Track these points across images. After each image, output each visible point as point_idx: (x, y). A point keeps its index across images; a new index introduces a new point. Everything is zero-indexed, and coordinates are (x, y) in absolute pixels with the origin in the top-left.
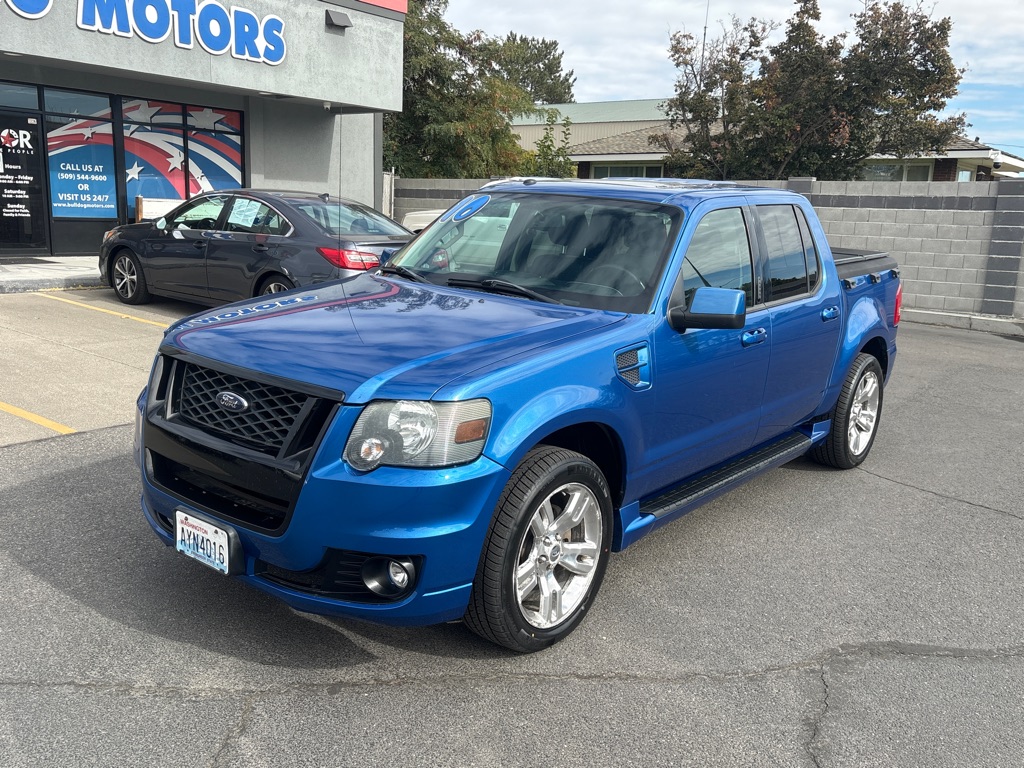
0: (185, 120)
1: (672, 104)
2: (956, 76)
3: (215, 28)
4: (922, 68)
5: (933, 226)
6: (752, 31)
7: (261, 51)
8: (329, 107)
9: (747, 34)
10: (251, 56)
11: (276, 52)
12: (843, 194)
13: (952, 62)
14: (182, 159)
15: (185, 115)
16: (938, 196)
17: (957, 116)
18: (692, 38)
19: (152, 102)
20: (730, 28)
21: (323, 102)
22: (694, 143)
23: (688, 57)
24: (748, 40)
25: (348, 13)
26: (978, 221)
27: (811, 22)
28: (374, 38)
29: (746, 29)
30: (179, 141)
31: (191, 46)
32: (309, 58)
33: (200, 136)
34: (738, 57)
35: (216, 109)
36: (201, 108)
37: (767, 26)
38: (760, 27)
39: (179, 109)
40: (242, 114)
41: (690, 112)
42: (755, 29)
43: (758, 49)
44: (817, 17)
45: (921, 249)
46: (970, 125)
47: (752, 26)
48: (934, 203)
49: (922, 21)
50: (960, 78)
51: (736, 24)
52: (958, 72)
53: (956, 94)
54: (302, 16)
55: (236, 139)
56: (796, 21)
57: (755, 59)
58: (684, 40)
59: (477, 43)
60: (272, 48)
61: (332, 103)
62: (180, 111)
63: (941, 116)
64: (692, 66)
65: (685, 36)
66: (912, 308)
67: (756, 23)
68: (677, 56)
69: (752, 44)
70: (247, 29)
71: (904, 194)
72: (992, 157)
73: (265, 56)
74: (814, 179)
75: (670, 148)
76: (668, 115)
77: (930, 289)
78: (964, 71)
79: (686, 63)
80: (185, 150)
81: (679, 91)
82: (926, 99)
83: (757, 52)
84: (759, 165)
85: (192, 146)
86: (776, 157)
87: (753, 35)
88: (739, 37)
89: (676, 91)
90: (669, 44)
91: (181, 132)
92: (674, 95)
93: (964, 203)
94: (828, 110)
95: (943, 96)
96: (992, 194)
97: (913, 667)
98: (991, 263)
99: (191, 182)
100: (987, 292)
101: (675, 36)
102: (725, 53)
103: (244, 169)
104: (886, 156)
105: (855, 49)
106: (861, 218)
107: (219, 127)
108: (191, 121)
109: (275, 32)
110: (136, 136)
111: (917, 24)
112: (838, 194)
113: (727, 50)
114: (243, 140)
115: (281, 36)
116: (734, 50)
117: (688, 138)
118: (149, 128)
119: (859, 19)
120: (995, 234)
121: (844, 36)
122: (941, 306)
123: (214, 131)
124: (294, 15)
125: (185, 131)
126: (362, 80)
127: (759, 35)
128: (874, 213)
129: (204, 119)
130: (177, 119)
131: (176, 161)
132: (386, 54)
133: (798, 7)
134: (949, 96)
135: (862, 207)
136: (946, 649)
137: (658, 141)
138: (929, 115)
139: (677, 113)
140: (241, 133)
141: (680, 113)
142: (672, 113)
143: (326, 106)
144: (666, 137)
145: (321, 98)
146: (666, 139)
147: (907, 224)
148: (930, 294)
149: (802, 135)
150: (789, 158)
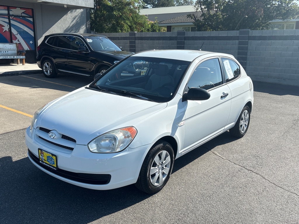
0: (9, 12)
12: (261, 35)
14: (9, 27)
15: (9, 10)
16: (298, 35)
21: (64, 5)
22: (204, 17)
30: (7, 20)
33: (16, 19)
35: (21, 8)
36: (15, 7)
39: (6, 8)
40: (32, 10)
45: (292, 56)
55: (31, 19)
61: (67, 5)
66: (288, 79)
71: (285, 34)
74: (250, 30)
75: (195, 19)
76: (195, 7)
77: (296, 72)
80: (9, 23)
85: (12, 22)
86: (235, 21)
91: (7, 17)
99: (13, 37)
103: (34, 31)
106: (268, 44)
107: (23, 15)
108: (11, 13)
112: (259, 35)
114: (33, 20)
117: (202, 15)
123: (22, 16)
125: (9, 15)
128: (273, 42)
129: (17, 12)
130: (6, 12)
131: (6, 28)
135: (268, 40)
137: (191, 16)
138: (294, 3)
139: (199, 6)
140: (33, 17)
141: (200, 6)
142: (197, 6)
143: (65, 6)
144: (194, 15)
145: (60, 2)
146: (194, 16)
147: (287, 46)
148: (296, 74)
149: (245, 13)
150: (240, 21)
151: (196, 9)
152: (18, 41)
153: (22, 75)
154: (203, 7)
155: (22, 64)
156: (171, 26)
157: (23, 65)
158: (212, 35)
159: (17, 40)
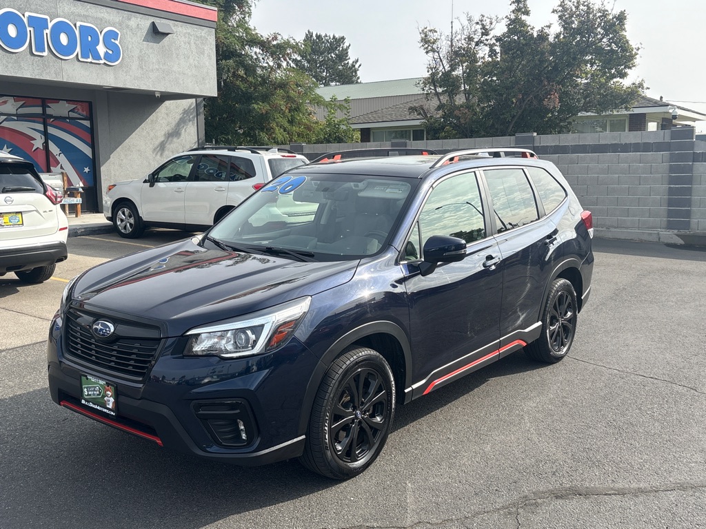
0: (44, 111)
1: (427, 82)
2: (634, 53)
3: (64, 39)
4: (609, 48)
5: (626, 165)
6: (482, 25)
7: (102, 55)
8: (160, 95)
9: (479, 27)
10: (94, 59)
11: (113, 55)
12: (558, 144)
13: (630, 42)
14: (43, 140)
15: (44, 106)
16: (628, 142)
17: (637, 82)
18: (436, 32)
19: (17, 97)
20: (466, 23)
21: (154, 92)
22: (444, 111)
23: (435, 46)
24: (480, 31)
25: (171, 22)
26: (659, 160)
27: (524, 17)
28: (192, 41)
29: (477, 23)
30: (40, 127)
31: (45, 54)
32: (141, 58)
33: (57, 123)
34: (473, 44)
35: (68, 101)
36: (57, 101)
37: (493, 21)
38: (488, 21)
39: (39, 102)
40: (90, 104)
42: (484, 23)
43: (487, 37)
44: (527, 13)
45: (619, 183)
46: (648, 88)
47: (481, 21)
48: (625, 148)
49: (604, 14)
50: (636, 54)
51: (470, 20)
52: (635, 50)
53: (634, 66)
54: (133, 27)
55: (87, 123)
56: (513, 17)
57: (486, 45)
58: (431, 34)
59: (275, 43)
60: (111, 52)
61: (161, 92)
62: (41, 104)
63: (626, 82)
64: (438, 52)
65: (430, 31)
66: (615, 228)
67: (485, 18)
68: (427, 46)
69: (483, 34)
70: (90, 39)
71: (602, 142)
72: (671, 111)
73: (105, 59)
74: (535, 134)
75: (426, 116)
76: (424, 90)
77: (628, 212)
78: (638, 49)
79: (433, 51)
80: (45, 133)
81: (430, 72)
82: (613, 71)
83: (487, 40)
84: (493, 125)
85: (51, 130)
86: (505, 119)
87: (484, 27)
88: (473, 29)
89: (428, 72)
90: (419, 37)
92: (427, 75)
93: (646, 147)
94: (542, 81)
95: (625, 68)
96: (667, 139)
97: (586, 504)
98: (671, 192)
99: (51, 159)
100: (670, 214)
101: (423, 31)
102: (463, 42)
103: (93, 145)
104: (589, 114)
105: (557, 36)
106: (572, 162)
107: (72, 115)
108: (49, 111)
109: (113, 40)
110: (5, 124)
111: (601, 16)
112: (554, 144)
113: (465, 39)
114: (92, 124)
115: (117, 42)
116: (470, 39)
117: (440, 107)
118: (15, 118)
119: (560, 14)
120: (672, 169)
121: (549, 27)
122: (637, 225)
123: (69, 118)
124: (128, 26)
125: (45, 119)
126: (184, 74)
127: (487, 27)
128: (581, 157)
129: (60, 109)
130: (39, 110)
131: (39, 143)
132: (203, 53)
133: (514, 7)
134: (630, 68)
135: (572, 153)
136: (612, 489)
137: (416, 111)
138: (617, 82)
139: (430, 89)
140: (90, 117)
141: (433, 88)
142: (427, 89)
143: (157, 95)
145: (152, 89)
146: (422, 109)
147: (607, 165)
148: (628, 217)
149: (524, 101)
150: (516, 119)
152: (62, 168)
153: (83, 235)
154: (440, 90)
155: (75, 216)
156: (369, 128)
157: (77, 216)
159: (60, 165)
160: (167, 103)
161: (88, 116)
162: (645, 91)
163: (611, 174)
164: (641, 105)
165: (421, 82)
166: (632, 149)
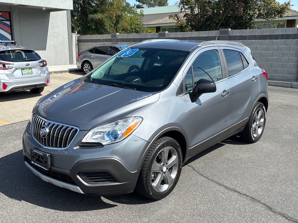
5: (276, 46)
8: (45, 9)
12: (241, 35)
16: (278, 34)
17: (287, 2)
21: (42, 7)
22: (187, 17)
26: (294, 44)
40: (9, 13)
41: (187, 5)
45: (272, 55)
46: (293, 5)
48: (276, 37)
55: (8, 23)
61: (46, 8)
71: (264, 34)
74: (230, 29)
75: (178, 20)
76: (179, 7)
77: (276, 71)
84: (209, 25)
86: (215, 21)
93: (288, 37)
94: (235, 1)
103: (12, 34)
106: (248, 44)
107: (0, 18)
112: (239, 35)
114: (11, 23)
117: (185, 16)
122: (281, 78)
128: (253, 42)
135: (248, 40)
137: (173, 17)
143: (43, 9)
144: (176, 15)
147: (266, 46)
148: (276, 74)
149: (225, 12)
150: (222, 21)
151: (180, 9)
154: (186, 7)
156: (160, 27)
158: (193, 36)
160: (51, 13)
161: (9, 19)
162: (291, 7)
163: (268, 51)
164: (293, 15)
165: (178, 3)
166: (280, 38)
